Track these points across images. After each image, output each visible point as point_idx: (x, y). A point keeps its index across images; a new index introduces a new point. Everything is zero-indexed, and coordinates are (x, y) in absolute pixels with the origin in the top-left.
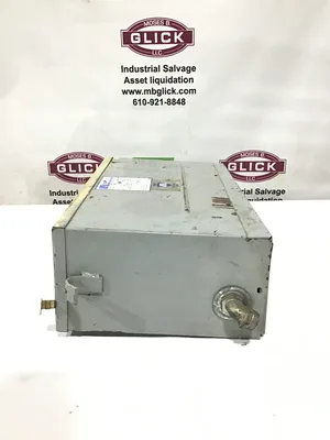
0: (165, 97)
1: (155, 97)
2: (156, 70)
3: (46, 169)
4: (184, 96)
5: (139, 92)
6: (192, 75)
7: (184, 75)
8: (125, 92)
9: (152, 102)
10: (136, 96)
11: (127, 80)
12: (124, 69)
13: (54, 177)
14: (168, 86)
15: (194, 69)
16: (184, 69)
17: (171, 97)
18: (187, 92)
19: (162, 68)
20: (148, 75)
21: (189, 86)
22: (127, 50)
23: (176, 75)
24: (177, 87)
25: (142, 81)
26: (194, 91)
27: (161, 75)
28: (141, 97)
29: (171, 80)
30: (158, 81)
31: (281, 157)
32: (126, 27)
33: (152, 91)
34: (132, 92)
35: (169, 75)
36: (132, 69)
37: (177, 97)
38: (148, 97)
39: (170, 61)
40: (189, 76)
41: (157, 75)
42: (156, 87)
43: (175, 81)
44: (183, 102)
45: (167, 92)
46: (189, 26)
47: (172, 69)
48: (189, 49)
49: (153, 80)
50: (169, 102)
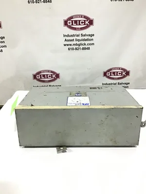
0: (81, 47)
1: (77, 47)
2: (78, 36)
3: (32, 77)
4: (89, 46)
5: (71, 45)
6: (93, 37)
8: (65, 45)
9: (76, 49)
10: (69, 47)
11: (66, 40)
12: (64, 36)
13: (35, 81)
14: (83, 42)
15: (93, 35)
16: (89, 35)
17: (84, 46)
18: (90, 44)
19: (80, 35)
20: (74, 38)
21: (91, 42)
22: (66, 28)
23: (86, 38)
24: (87, 42)
25: (72, 40)
26: (93, 44)
27: (80, 38)
28: (72, 47)
29: (84, 40)
30: (79, 40)
32: (66, 18)
33: (76, 44)
34: (68, 45)
35: (83, 38)
36: (68, 36)
37: (86, 47)
38: (74, 47)
39: (84, 32)
40: (91, 38)
41: (78, 38)
42: (78, 43)
43: (86, 40)
44: (89, 49)
45: (82, 45)
46: (91, 18)
47: (84, 35)
48: (91, 27)
49: (76, 40)
50: (83, 49)
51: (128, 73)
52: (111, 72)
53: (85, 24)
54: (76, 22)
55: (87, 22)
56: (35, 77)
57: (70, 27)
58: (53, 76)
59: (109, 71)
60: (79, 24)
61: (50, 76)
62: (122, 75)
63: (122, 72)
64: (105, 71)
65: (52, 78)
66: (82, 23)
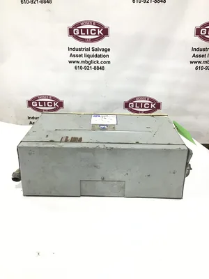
0: (93, 65)
1: (87, 65)
2: (88, 50)
3: (26, 104)
4: (103, 65)
5: (78, 62)
6: (108, 53)
7: (104, 53)
8: (70, 62)
9: (85, 68)
10: (76, 64)
11: (71, 55)
12: (69, 49)
13: (30, 109)
14: (95, 59)
15: (109, 50)
16: (103, 50)
17: (96, 65)
18: (105, 62)
19: (91, 49)
20: (83, 53)
21: (106, 59)
22: (71, 38)
23: (99, 53)
24: (100, 60)
25: (80, 56)
26: (109, 62)
27: (91, 53)
28: (80, 65)
29: (96, 56)
30: (89, 56)
31: (159, 101)
32: (71, 25)
33: (86, 62)
34: (74, 62)
35: (95, 53)
36: (74, 49)
37: (100, 65)
38: (83, 65)
39: (96, 45)
40: (106, 54)
41: (88, 53)
42: (88, 59)
43: (99, 56)
44: (103, 68)
45: (94, 62)
47: (96, 50)
48: (106, 38)
49: (86, 56)
50: (95, 68)
51: (158, 106)
53: (97, 34)
54: (85, 30)
55: (99, 32)
56: (30, 104)
57: (77, 38)
58: (55, 104)
59: (131, 101)
60: (90, 34)
61: (50, 104)
62: (150, 108)
63: (150, 104)
66: (93, 32)
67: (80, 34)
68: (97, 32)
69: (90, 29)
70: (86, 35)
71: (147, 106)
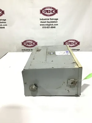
0: (50, 26)
1: (48, 26)
2: (48, 19)
4: (55, 26)
5: (44, 25)
6: (57, 21)
7: (55, 21)
8: (41, 25)
9: (47, 27)
10: (43, 26)
11: (41, 22)
12: (40, 19)
13: (23, 46)
14: (51, 23)
15: (58, 19)
16: (55, 19)
17: (52, 26)
18: (56, 25)
19: (50, 19)
20: (46, 21)
21: (56, 23)
22: (41, 15)
23: (53, 21)
24: (53, 24)
25: (45, 22)
26: (57, 25)
27: (50, 21)
28: (45, 26)
29: (52, 22)
30: (49, 22)
31: (79, 41)
32: (41, 9)
33: (47, 25)
34: (42, 25)
35: (51, 21)
36: (43, 19)
37: (53, 26)
38: (46, 26)
39: (52, 17)
40: (56, 21)
41: (48, 21)
42: (48, 24)
43: (53, 22)
45: (51, 25)
46: (56, 9)
47: (52, 19)
49: (47, 22)
50: (51, 27)
51: (78, 43)
52: (68, 43)
53: (52, 13)
54: (47, 11)
55: (54, 11)
56: (23, 44)
57: (44, 14)
58: (34, 44)
61: (31, 44)
62: (75, 44)
63: (75, 42)
64: (65, 41)
65: (33, 45)
66: (51, 12)
67: (45, 13)
68: (52, 11)
69: (49, 10)
70: (48, 13)
71: (73, 43)
